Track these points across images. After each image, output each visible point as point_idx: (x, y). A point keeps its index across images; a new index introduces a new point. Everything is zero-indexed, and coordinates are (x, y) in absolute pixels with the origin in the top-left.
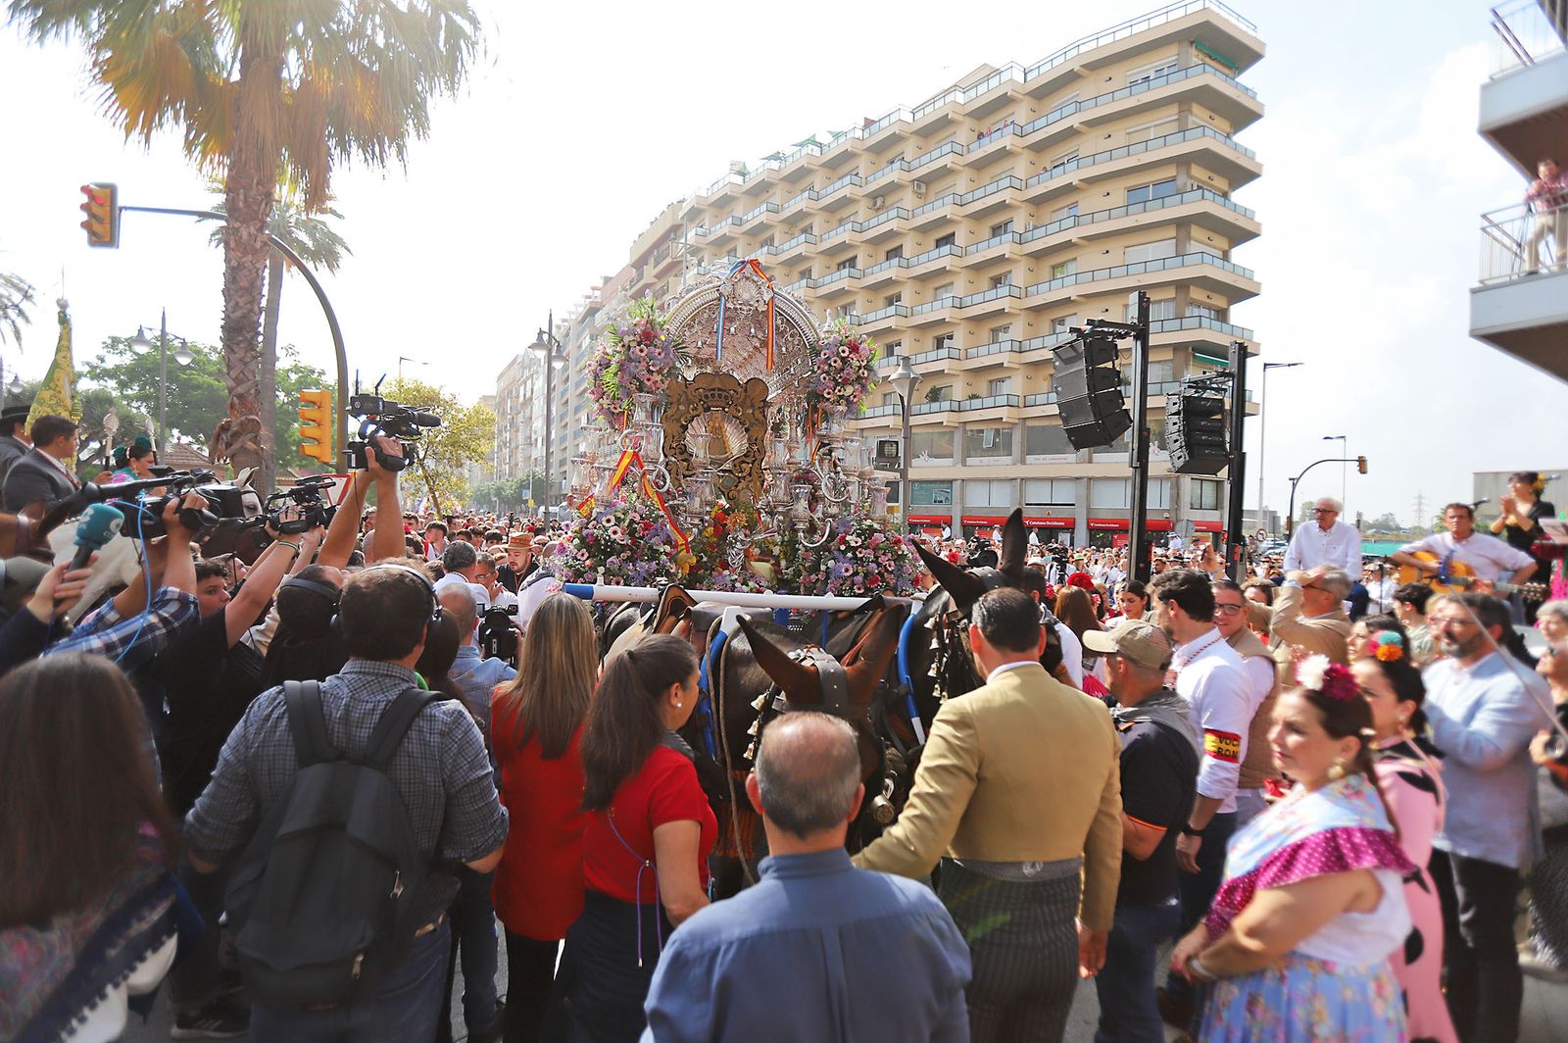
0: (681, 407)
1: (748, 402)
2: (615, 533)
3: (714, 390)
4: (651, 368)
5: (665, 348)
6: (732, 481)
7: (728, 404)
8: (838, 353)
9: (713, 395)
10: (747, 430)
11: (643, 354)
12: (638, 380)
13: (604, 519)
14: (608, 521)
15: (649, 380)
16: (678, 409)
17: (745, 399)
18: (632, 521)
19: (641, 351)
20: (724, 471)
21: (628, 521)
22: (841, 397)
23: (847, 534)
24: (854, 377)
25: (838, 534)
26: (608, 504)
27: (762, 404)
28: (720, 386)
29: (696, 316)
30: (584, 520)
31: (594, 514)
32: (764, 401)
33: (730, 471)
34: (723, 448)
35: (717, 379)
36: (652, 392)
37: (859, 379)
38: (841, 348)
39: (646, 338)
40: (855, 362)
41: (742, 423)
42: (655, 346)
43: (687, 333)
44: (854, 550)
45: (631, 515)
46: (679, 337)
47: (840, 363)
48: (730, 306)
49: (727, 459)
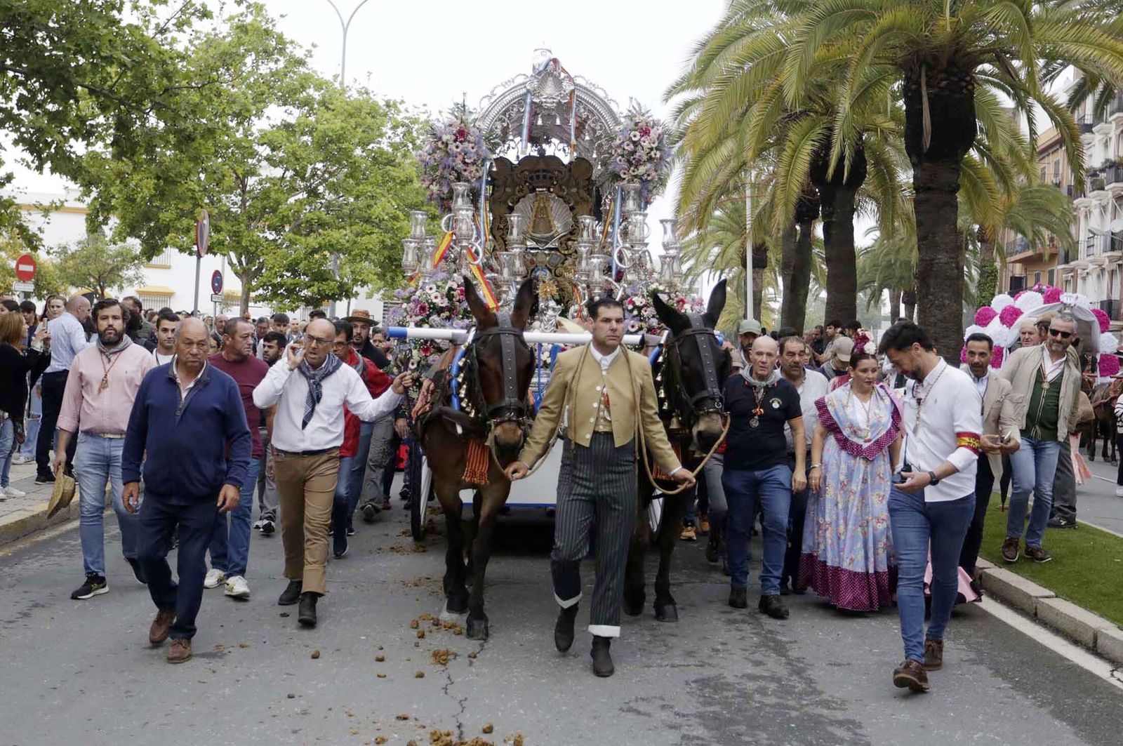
0: (508, 190)
1: (573, 181)
2: (436, 297)
3: (538, 171)
4: (467, 160)
5: (477, 143)
6: (559, 258)
7: (553, 184)
8: (630, 138)
9: (538, 177)
10: (572, 209)
11: (458, 150)
12: (456, 171)
13: (428, 287)
14: (431, 289)
15: (465, 170)
16: (505, 191)
17: (569, 179)
18: (451, 289)
19: (457, 147)
20: (550, 249)
21: (447, 288)
22: (636, 176)
23: (636, 295)
24: (645, 158)
25: (628, 297)
26: (432, 275)
27: (587, 182)
28: (544, 167)
29: (507, 110)
30: (412, 289)
31: (420, 284)
32: (589, 179)
33: (556, 249)
34: (550, 228)
35: (541, 161)
36: (468, 181)
37: (650, 159)
38: (633, 133)
39: (461, 135)
40: (646, 145)
41: (567, 202)
42: (469, 142)
43: (499, 127)
44: (639, 309)
45: (450, 284)
46: (492, 130)
47: (631, 147)
48: (536, 100)
49: (552, 237)
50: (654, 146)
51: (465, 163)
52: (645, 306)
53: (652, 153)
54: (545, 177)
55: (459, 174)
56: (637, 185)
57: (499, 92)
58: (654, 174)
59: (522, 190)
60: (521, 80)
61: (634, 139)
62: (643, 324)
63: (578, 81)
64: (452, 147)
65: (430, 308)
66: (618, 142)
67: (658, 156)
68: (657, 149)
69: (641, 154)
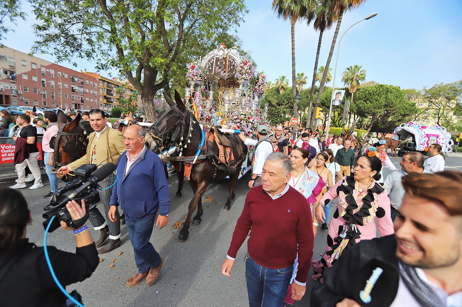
7: (235, 85)
8: (240, 66)
36: (194, 81)
37: (247, 72)
38: (242, 64)
40: (246, 68)
42: (195, 69)
43: (208, 66)
46: (206, 67)
48: (217, 57)
51: (194, 76)
54: (233, 83)
55: (192, 79)
58: (248, 77)
59: (226, 87)
68: (249, 69)
69: (244, 71)
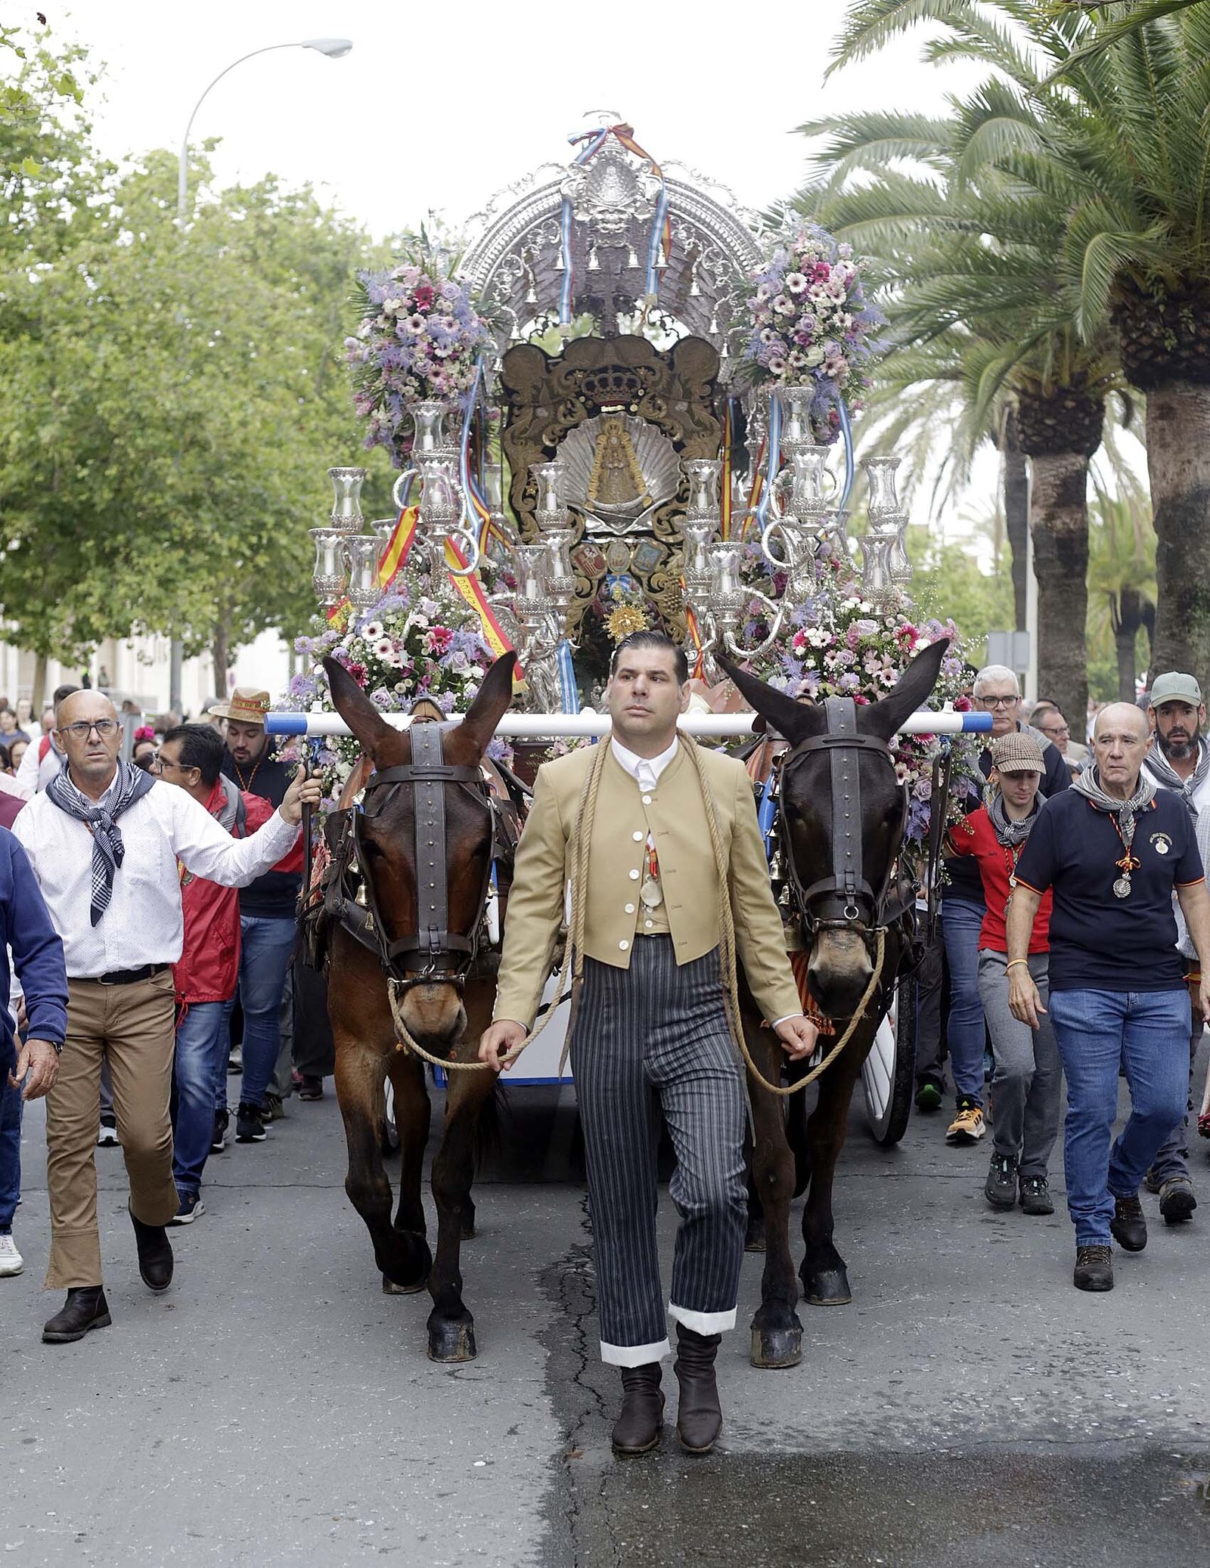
0: (542, 412)
1: (678, 388)
2: (384, 649)
3: (604, 370)
4: (438, 352)
5: (458, 314)
6: (656, 553)
7: (636, 396)
8: (787, 289)
9: (604, 382)
10: (679, 446)
11: (419, 331)
12: (417, 377)
13: (365, 628)
14: (372, 631)
15: (436, 374)
16: (535, 417)
17: (670, 383)
18: (415, 629)
19: (416, 325)
20: (637, 534)
21: (407, 628)
22: (803, 370)
23: (812, 625)
24: (819, 329)
25: (795, 628)
26: (375, 602)
27: (708, 389)
28: (617, 362)
29: (523, 242)
30: (333, 634)
31: (351, 623)
32: (712, 382)
33: (650, 534)
34: (633, 487)
35: (609, 347)
36: (445, 397)
37: (831, 331)
38: (791, 277)
39: (424, 299)
40: (822, 301)
41: (667, 433)
42: (441, 312)
43: (507, 278)
44: (820, 653)
45: (413, 618)
46: (492, 287)
47: (790, 305)
48: (581, 217)
49: (640, 509)
50: (838, 302)
51: (435, 358)
52: (830, 647)
53: (836, 318)
54: (618, 382)
55: (423, 382)
56: (809, 389)
57: (503, 204)
58: (841, 362)
59: (571, 413)
60: (550, 175)
61: (794, 290)
62: (828, 686)
63: (670, 172)
64: (406, 324)
65: (372, 673)
66: (761, 298)
67: (848, 323)
68: (846, 308)
69: (810, 321)
